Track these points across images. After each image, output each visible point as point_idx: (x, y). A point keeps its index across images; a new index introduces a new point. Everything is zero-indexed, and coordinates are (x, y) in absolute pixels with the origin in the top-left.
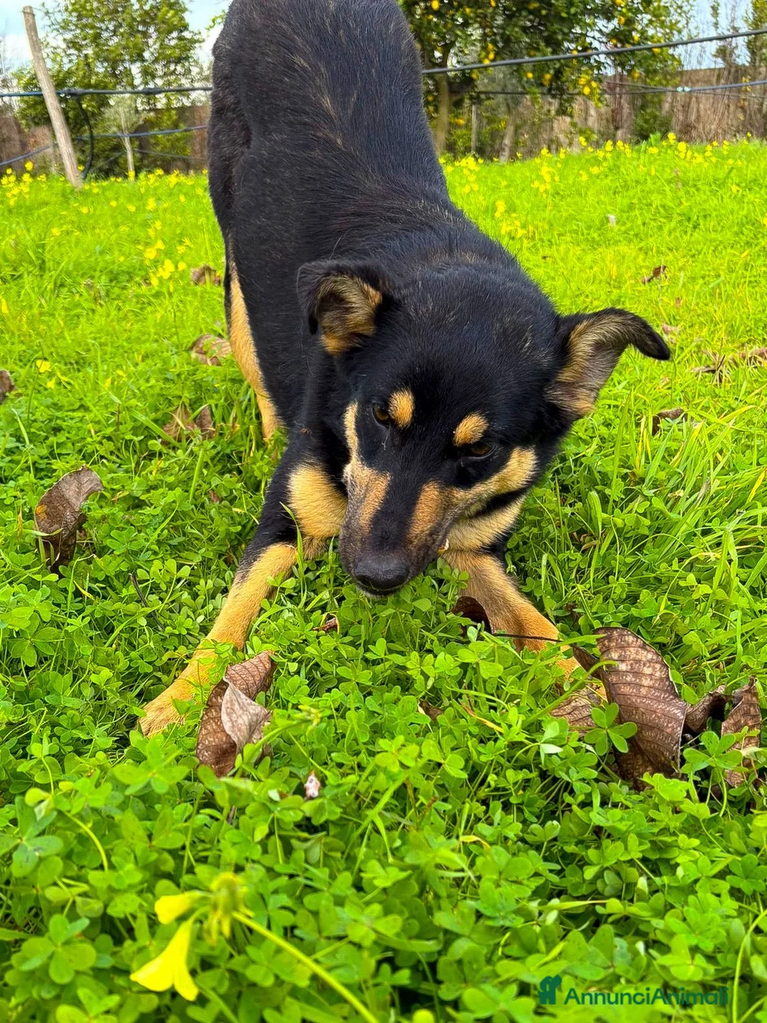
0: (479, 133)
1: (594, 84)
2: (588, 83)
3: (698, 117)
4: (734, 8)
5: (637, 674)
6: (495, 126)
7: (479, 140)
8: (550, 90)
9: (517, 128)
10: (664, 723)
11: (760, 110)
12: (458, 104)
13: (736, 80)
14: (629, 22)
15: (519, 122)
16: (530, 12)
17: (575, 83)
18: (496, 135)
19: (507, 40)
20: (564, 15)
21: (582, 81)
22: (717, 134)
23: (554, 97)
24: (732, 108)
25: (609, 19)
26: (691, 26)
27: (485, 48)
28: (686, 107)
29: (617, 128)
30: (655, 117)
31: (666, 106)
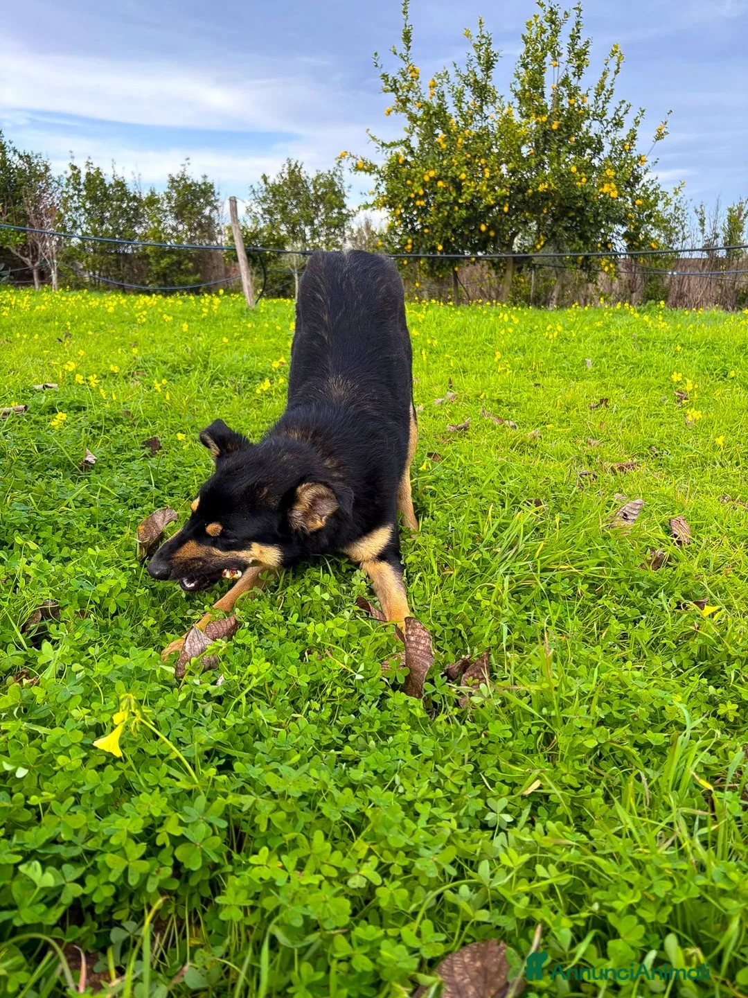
0: (536, 286)
1: (611, 266)
2: (607, 264)
3: (689, 289)
4: (715, 221)
5: (418, 643)
6: (547, 283)
7: (535, 292)
8: (582, 267)
9: (563, 287)
10: (421, 669)
11: (733, 288)
12: (519, 270)
13: (716, 267)
14: (637, 228)
15: (565, 282)
16: (570, 218)
17: (599, 264)
18: (548, 289)
19: (554, 234)
20: (591, 221)
21: (603, 263)
22: (701, 301)
23: (584, 271)
24: (713, 285)
25: (624, 225)
26: (685, 230)
27: (538, 238)
28: (681, 283)
29: (632, 292)
30: (658, 287)
31: (667, 281)
